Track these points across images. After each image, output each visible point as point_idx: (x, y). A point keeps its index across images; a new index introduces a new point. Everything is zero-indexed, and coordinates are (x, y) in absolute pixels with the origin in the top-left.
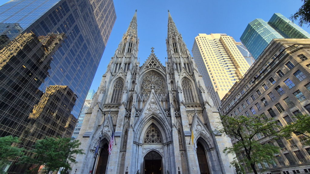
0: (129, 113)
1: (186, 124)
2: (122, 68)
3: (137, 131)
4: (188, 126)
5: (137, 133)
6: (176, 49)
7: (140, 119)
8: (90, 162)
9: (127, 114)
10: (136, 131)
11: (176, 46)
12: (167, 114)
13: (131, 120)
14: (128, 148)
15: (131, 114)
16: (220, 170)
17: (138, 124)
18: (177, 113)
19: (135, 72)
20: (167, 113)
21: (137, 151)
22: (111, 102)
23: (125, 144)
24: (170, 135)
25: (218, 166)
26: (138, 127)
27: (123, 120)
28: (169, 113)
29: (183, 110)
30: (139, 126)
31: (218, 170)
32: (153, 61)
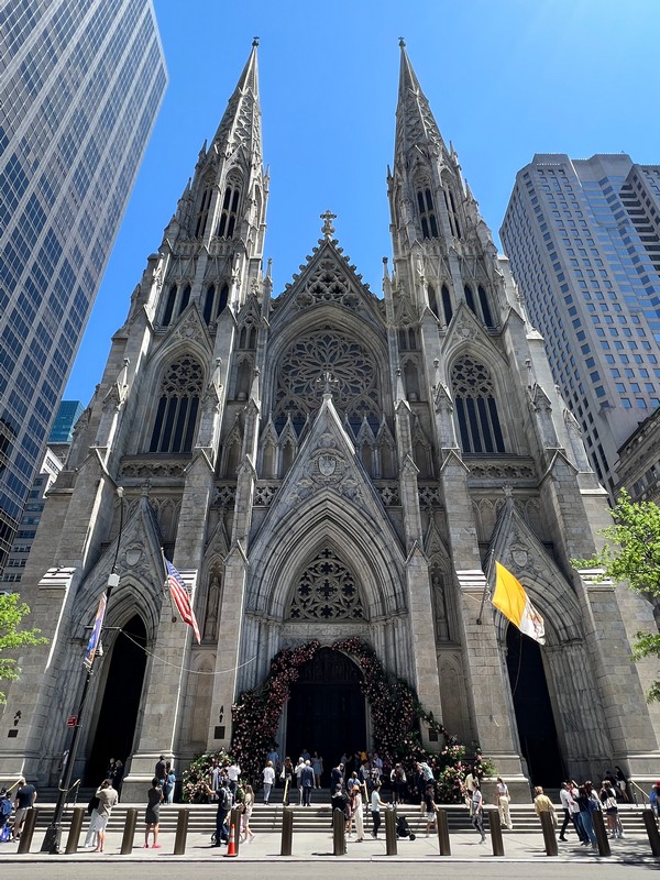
0: (226, 495)
1: (464, 545)
2: (194, 303)
3: (262, 569)
4: (476, 551)
5: (259, 575)
6: (433, 219)
7: (274, 520)
8: (71, 687)
9: (219, 498)
10: (257, 570)
11: (430, 207)
12: (388, 500)
13: (234, 525)
14: (224, 637)
15: (237, 497)
16: (602, 726)
17: (266, 543)
18: (428, 495)
19: (250, 322)
20: (387, 496)
21: (262, 648)
22: (153, 447)
23: (211, 619)
24: (398, 588)
25: (593, 711)
26: (264, 553)
27: (203, 524)
28: (393, 499)
29: (454, 483)
30: (267, 546)
31: (591, 727)
32: (331, 272)
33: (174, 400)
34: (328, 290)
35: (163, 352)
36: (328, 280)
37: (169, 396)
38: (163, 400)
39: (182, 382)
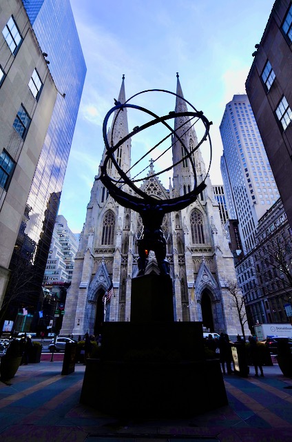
0: (125, 260)
1: (190, 274)
4: (193, 276)
6: (186, 160)
9: (123, 261)
13: (128, 269)
14: (127, 300)
15: (128, 261)
16: (223, 322)
18: (181, 259)
22: (102, 243)
23: (123, 295)
25: (221, 318)
27: (120, 269)
28: (171, 260)
29: (188, 257)
31: (221, 322)
32: (153, 182)
33: (107, 228)
34: (152, 189)
35: (103, 212)
36: (152, 185)
37: (106, 226)
38: (104, 228)
39: (109, 221)
